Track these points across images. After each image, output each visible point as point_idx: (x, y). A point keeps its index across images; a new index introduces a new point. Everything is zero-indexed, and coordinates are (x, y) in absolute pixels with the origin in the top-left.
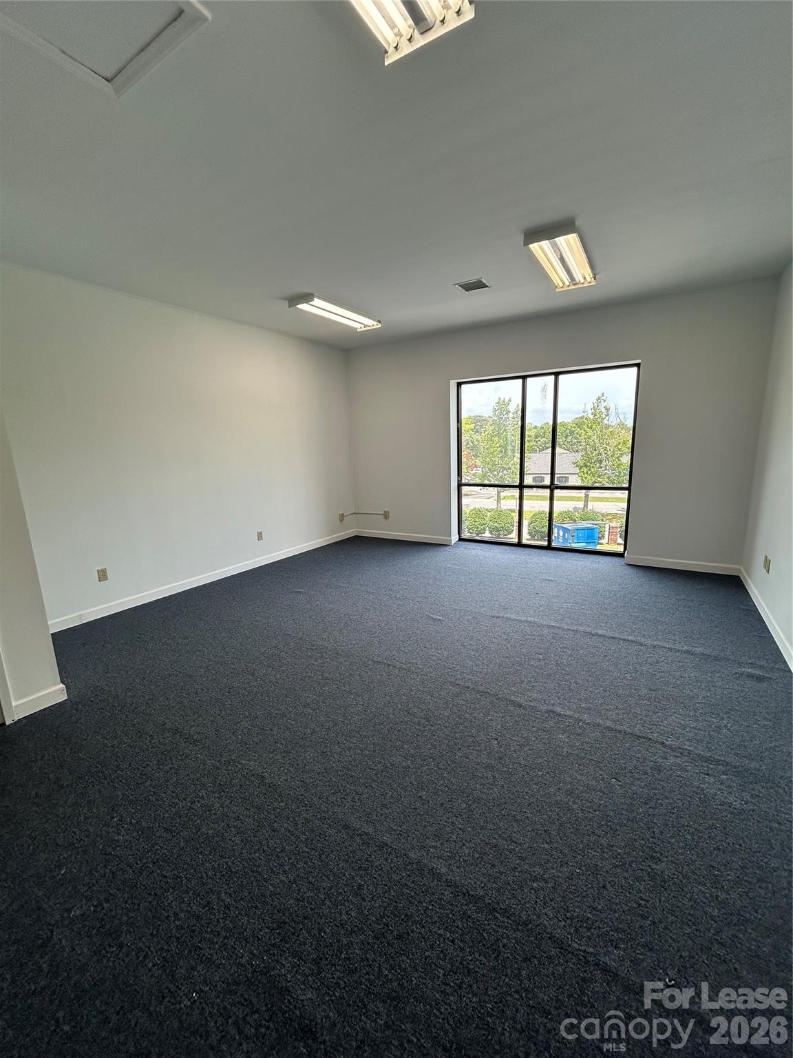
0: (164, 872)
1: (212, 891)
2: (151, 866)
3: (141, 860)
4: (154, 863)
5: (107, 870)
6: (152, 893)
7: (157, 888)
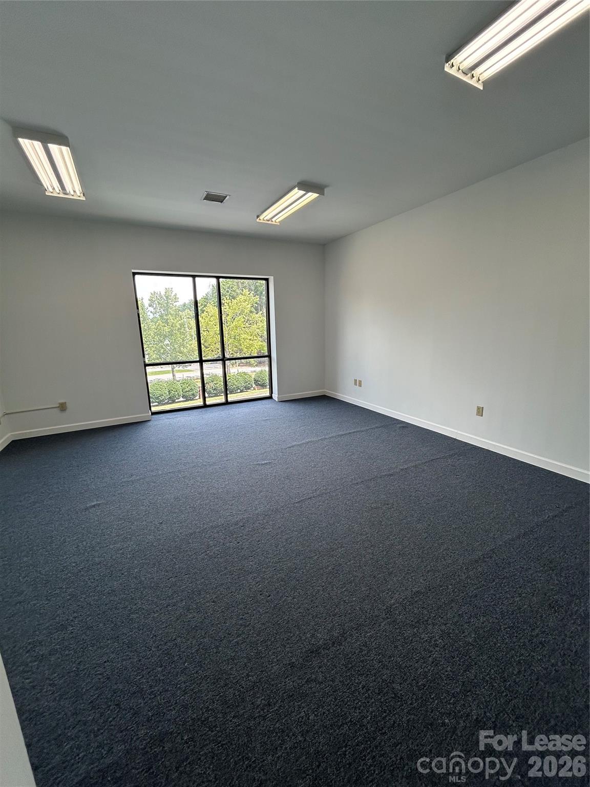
0: (515, 672)
1: (530, 640)
2: (509, 683)
3: (503, 692)
4: (505, 681)
5: (514, 725)
6: (536, 682)
7: (531, 679)
